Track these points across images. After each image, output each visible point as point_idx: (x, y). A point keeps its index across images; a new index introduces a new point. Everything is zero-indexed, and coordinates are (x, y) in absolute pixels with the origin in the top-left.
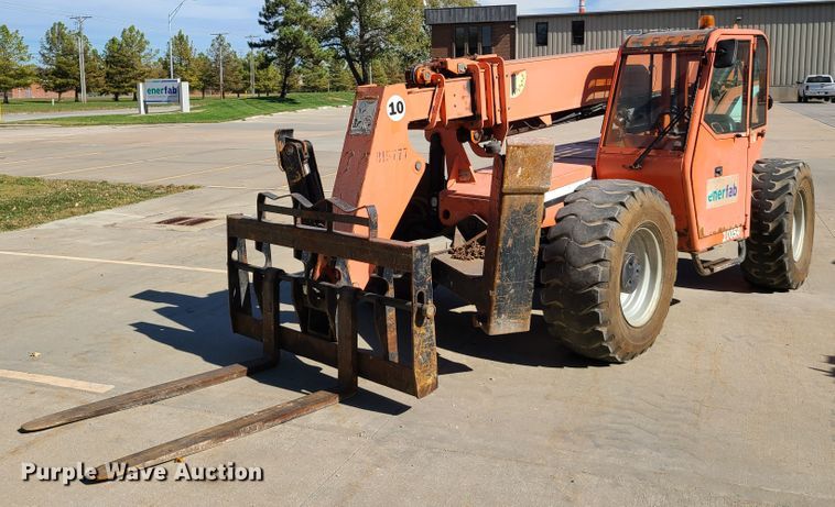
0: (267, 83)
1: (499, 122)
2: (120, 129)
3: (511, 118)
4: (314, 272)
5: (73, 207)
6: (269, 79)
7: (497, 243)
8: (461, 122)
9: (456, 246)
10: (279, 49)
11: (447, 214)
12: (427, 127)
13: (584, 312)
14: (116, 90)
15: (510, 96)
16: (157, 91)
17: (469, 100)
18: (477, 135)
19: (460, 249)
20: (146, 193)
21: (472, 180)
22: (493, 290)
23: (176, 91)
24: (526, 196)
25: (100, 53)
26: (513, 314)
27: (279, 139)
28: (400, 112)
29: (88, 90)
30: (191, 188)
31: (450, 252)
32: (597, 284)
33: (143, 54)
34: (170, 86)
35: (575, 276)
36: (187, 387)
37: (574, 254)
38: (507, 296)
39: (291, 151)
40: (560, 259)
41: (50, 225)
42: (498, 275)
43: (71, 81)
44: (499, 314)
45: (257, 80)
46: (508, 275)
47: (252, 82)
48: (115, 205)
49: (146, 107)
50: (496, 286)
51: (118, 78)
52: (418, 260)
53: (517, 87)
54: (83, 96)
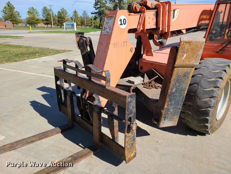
0: (96, 24)
1: (166, 31)
2: (59, 34)
3: (172, 29)
4: (86, 95)
5: (36, 55)
6: (97, 23)
7: (168, 90)
8: (151, 31)
9: (145, 81)
10: (99, 15)
11: (142, 68)
12: (137, 32)
13: (201, 118)
14: (61, 25)
15: (172, 20)
16: (68, 25)
17: (155, 20)
18: (157, 37)
19: (147, 84)
20: (58, 52)
21: (152, 55)
22: (163, 110)
23: (73, 25)
24: (186, 68)
25: (56, 15)
26: (171, 119)
27: (77, 36)
28: (125, 24)
29: (54, 25)
30: (70, 51)
31: (142, 84)
32: (210, 107)
33: (66, 16)
34: (71, 23)
35: (199, 103)
36: (31, 141)
37: (200, 93)
38: (169, 112)
39: (82, 41)
40: (193, 94)
41: (28, 61)
42: (166, 104)
43: (49, 22)
44: (165, 120)
45: (94, 23)
46: (171, 104)
47: (93, 24)
48: (48, 55)
49: (66, 29)
50: (165, 108)
51: (61, 22)
52: (129, 102)
53: (175, 16)
54: (53, 26)
